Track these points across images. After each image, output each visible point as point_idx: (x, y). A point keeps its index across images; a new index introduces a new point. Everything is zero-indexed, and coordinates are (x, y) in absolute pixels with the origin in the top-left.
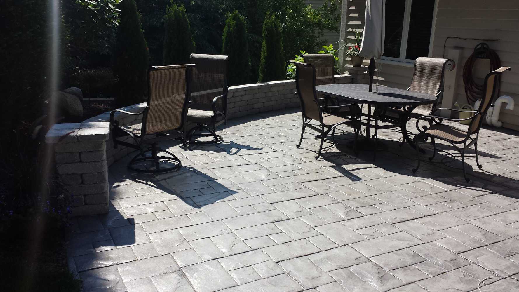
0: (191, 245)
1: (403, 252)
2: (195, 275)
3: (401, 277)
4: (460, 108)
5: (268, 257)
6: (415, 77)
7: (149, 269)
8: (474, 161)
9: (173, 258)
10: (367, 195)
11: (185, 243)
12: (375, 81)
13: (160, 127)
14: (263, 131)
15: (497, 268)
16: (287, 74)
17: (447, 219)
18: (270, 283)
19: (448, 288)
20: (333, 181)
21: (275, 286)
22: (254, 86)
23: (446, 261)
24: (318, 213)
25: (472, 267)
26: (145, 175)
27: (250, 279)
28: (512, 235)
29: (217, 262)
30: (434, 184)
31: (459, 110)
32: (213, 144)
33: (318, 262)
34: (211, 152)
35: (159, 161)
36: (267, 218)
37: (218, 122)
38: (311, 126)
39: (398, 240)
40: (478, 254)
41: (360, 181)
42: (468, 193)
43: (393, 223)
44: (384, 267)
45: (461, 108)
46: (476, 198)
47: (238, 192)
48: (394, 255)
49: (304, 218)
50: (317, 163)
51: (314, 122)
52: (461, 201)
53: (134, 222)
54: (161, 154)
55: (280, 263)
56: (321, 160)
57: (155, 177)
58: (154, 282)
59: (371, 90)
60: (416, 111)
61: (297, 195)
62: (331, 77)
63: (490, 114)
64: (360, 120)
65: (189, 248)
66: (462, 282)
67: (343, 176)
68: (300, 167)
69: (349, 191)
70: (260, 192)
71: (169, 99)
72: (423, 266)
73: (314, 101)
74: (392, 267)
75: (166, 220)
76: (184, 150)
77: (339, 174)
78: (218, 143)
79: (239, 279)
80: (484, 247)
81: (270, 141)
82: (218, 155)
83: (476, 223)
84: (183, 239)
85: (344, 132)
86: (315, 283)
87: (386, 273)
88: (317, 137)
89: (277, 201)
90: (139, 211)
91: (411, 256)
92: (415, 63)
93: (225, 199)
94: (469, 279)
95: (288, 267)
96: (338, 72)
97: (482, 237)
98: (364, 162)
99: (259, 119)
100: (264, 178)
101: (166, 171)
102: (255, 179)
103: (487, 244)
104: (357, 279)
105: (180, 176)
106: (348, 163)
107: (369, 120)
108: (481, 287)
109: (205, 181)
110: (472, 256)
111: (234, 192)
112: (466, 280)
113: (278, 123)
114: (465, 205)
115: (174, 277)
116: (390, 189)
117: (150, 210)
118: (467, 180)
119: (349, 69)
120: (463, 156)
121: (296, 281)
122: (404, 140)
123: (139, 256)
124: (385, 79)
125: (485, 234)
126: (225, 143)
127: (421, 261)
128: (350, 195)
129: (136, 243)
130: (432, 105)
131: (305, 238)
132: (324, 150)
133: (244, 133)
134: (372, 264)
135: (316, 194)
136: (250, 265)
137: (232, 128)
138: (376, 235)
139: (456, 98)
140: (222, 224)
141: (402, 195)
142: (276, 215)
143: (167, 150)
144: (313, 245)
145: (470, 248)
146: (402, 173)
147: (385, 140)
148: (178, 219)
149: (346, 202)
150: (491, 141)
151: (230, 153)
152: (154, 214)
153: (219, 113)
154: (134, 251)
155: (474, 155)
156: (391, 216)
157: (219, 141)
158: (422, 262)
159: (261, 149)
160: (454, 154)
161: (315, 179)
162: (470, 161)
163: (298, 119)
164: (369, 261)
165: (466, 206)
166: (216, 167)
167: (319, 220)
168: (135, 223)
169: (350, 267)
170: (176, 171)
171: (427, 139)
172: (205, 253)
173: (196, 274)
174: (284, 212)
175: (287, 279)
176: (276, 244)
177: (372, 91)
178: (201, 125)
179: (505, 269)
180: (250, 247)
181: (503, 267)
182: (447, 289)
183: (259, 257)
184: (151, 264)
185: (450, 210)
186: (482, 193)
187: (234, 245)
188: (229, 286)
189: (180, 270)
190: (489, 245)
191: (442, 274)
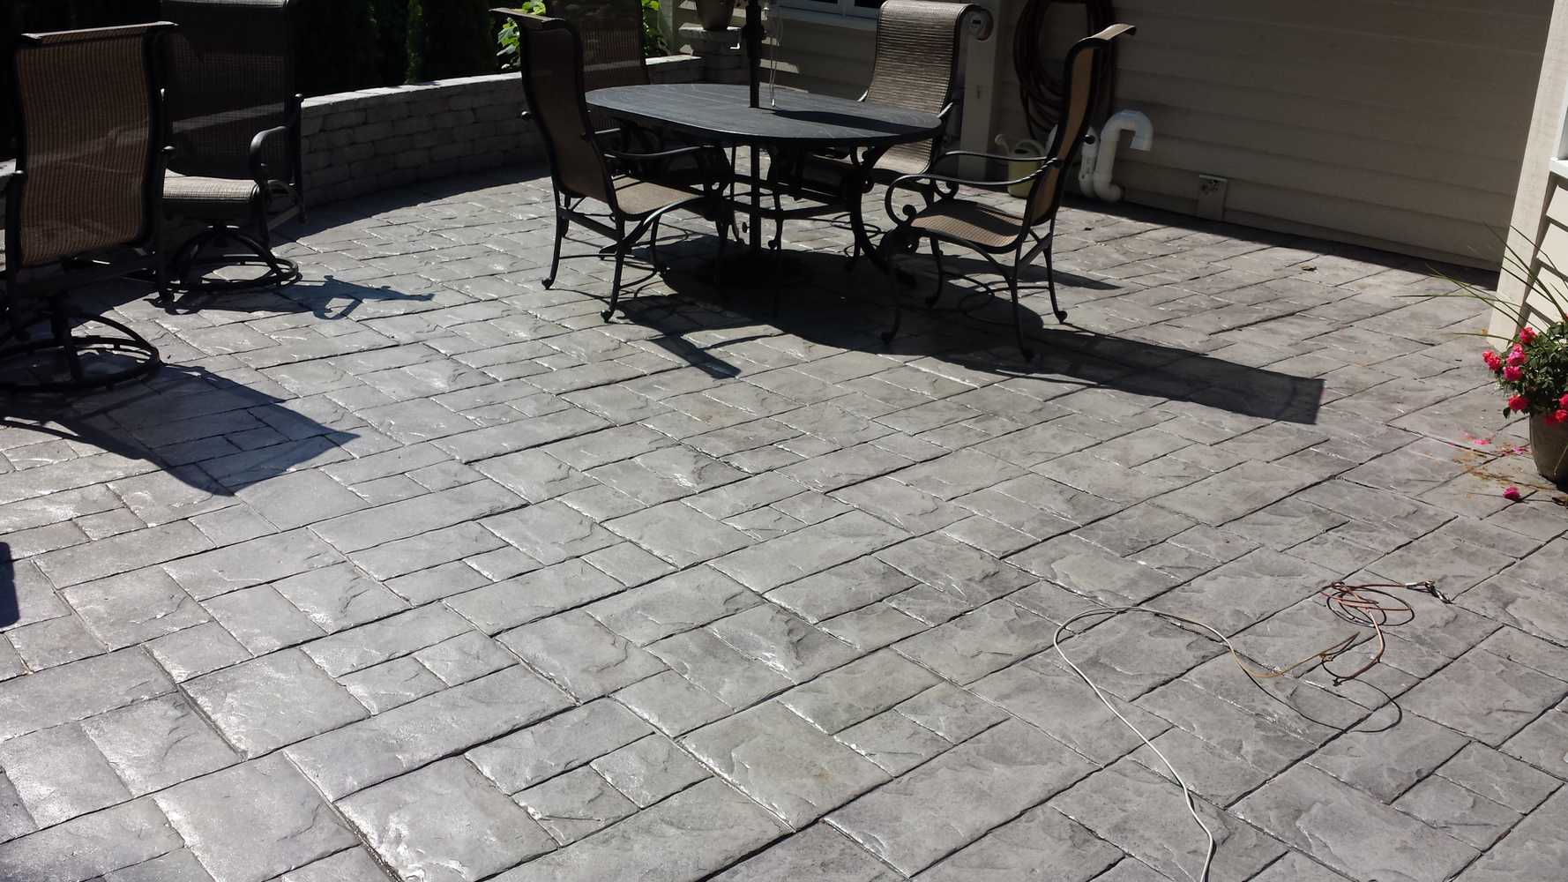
0: (210, 611)
1: (857, 567)
2: (229, 700)
3: (850, 634)
4: (1010, 150)
5: (465, 623)
6: (880, 61)
7: (71, 697)
8: (1047, 301)
9: (152, 655)
10: (756, 415)
11: (189, 606)
12: (765, 75)
13: (72, 239)
14: (433, 240)
15: (1102, 588)
16: (498, 54)
17: (976, 467)
18: (471, 698)
19: (976, 653)
20: (658, 383)
21: (488, 704)
22: (391, 95)
23: (970, 580)
24: (614, 481)
25: (1039, 590)
26: (36, 401)
27: (408, 694)
28: (1144, 495)
29: (300, 654)
30: (939, 371)
31: (1006, 155)
32: (267, 287)
33: (617, 620)
34: (260, 314)
35: (79, 353)
36: (459, 507)
37: (275, 214)
38: (582, 219)
39: (843, 535)
40: (1053, 553)
41: (737, 377)
42: (1029, 389)
43: (829, 489)
44: (804, 615)
45: (1013, 152)
46: (1050, 402)
47: (357, 436)
48: (833, 577)
49: (570, 499)
50: (607, 332)
51: (591, 206)
52: (1011, 412)
53: (10, 556)
54: (87, 328)
55: (504, 637)
56: (621, 321)
57: (69, 405)
58: (92, 733)
59: (754, 102)
60: (885, 162)
61: (547, 431)
62: (637, 63)
63: (1090, 166)
64: (732, 194)
65: (203, 622)
66: (1013, 633)
67: (687, 367)
68: (554, 348)
69: (704, 406)
70: (434, 431)
71: (97, 146)
72: (909, 599)
73: (583, 138)
74: (827, 610)
75: (117, 539)
76: (167, 311)
77: (673, 359)
78: (283, 283)
79: (375, 697)
80: (1071, 534)
81: (458, 270)
82: (286, 322)
83: (1051, 470)
84: (179, 596)
85: (687, 236)
86: (609, 682)
87: (811, 630)
88: (604, 253)
89: (485, 453)
90: (23, 518)
91: (878, 575)
92: (877, 19)
93: (317, 461)
94: (1029, 622)
95: (529, 644)
96: (660, 46)
97: (1065, 507)
98: (747, 319)
99: (419, 203)
100: (442, 386)
101: (110, 382)
102: (413, 391)
103: (1077, 524)
104: (729, 657)
105: (157, 397)
106: (700, 328)
107: (755, 195)
108: (1061, 641)
109: (246, 408)
110: (1038, 560)
111: (346, 437)
112: (1024, 627)
113: (481, 213)
114: (1022, 423)
115: (160, 714)
116: (821, 394)
117: (61, 512)
118: (1028, 355)
119: (691, 38)
120: (1013, 289)
121: (552, 683)
122: (857, 251)
123: (37, 662)
124: (800, 68)
125: (1073, 499)
126: (308, 284)
127: (906, 586)
128: (708, 418)
129: (23, 621)
130: (929, 143)
131: (578, 557)
132: (628, 292)
133: (373, 250)
134: (771, 611)
135: (606, 424)
136: (408, 652)
137: (328, 234)
138: (784, 527)
139: (997, 123)
140: (311, 539)
141: (852, 408)
142: (484, 495)
143: (106, 315)
144: (599, 575)
145: (1033, 538)
146: (852, 348)
147: (805, 253)
148: (160, 534)
149: (696, 442)
150: (1091, 241)
151: (327, 315)
152: (76, 525)
153: (278, 185)
154: (16, 647)
155: (1046, 283)
156: (824, 471)
157: (286, 277)
158: (908, 589)
159: (429, 297)
160: (993, 283)
161: (603, 378)
162: (1035, 301)
163: (545, 198)
164: (764, 603)
165: (1023, 426)
166: (279, 362)
167: (619, 501)
168: (14, 557)
169: (709, 623)
170: (143, 382)
171: (916, 245)
172: (257, 631)
173: (232, 698)
174: (510, 486)
175: (526, 679)
176: (489, 582)
177: (760, 106)
178: (220, 228)
179: (1125, 588)
180: (404, 598)
181: (1120, 584)
182: (973, 657)
183: (436, 627)
184: (80, 682)
185: (983, 439)
186: (1066, 388)
187: (351, 598)
188: (343, 722)
189: (178, 689)
190: (1084, 526)
191: (961, 615)
